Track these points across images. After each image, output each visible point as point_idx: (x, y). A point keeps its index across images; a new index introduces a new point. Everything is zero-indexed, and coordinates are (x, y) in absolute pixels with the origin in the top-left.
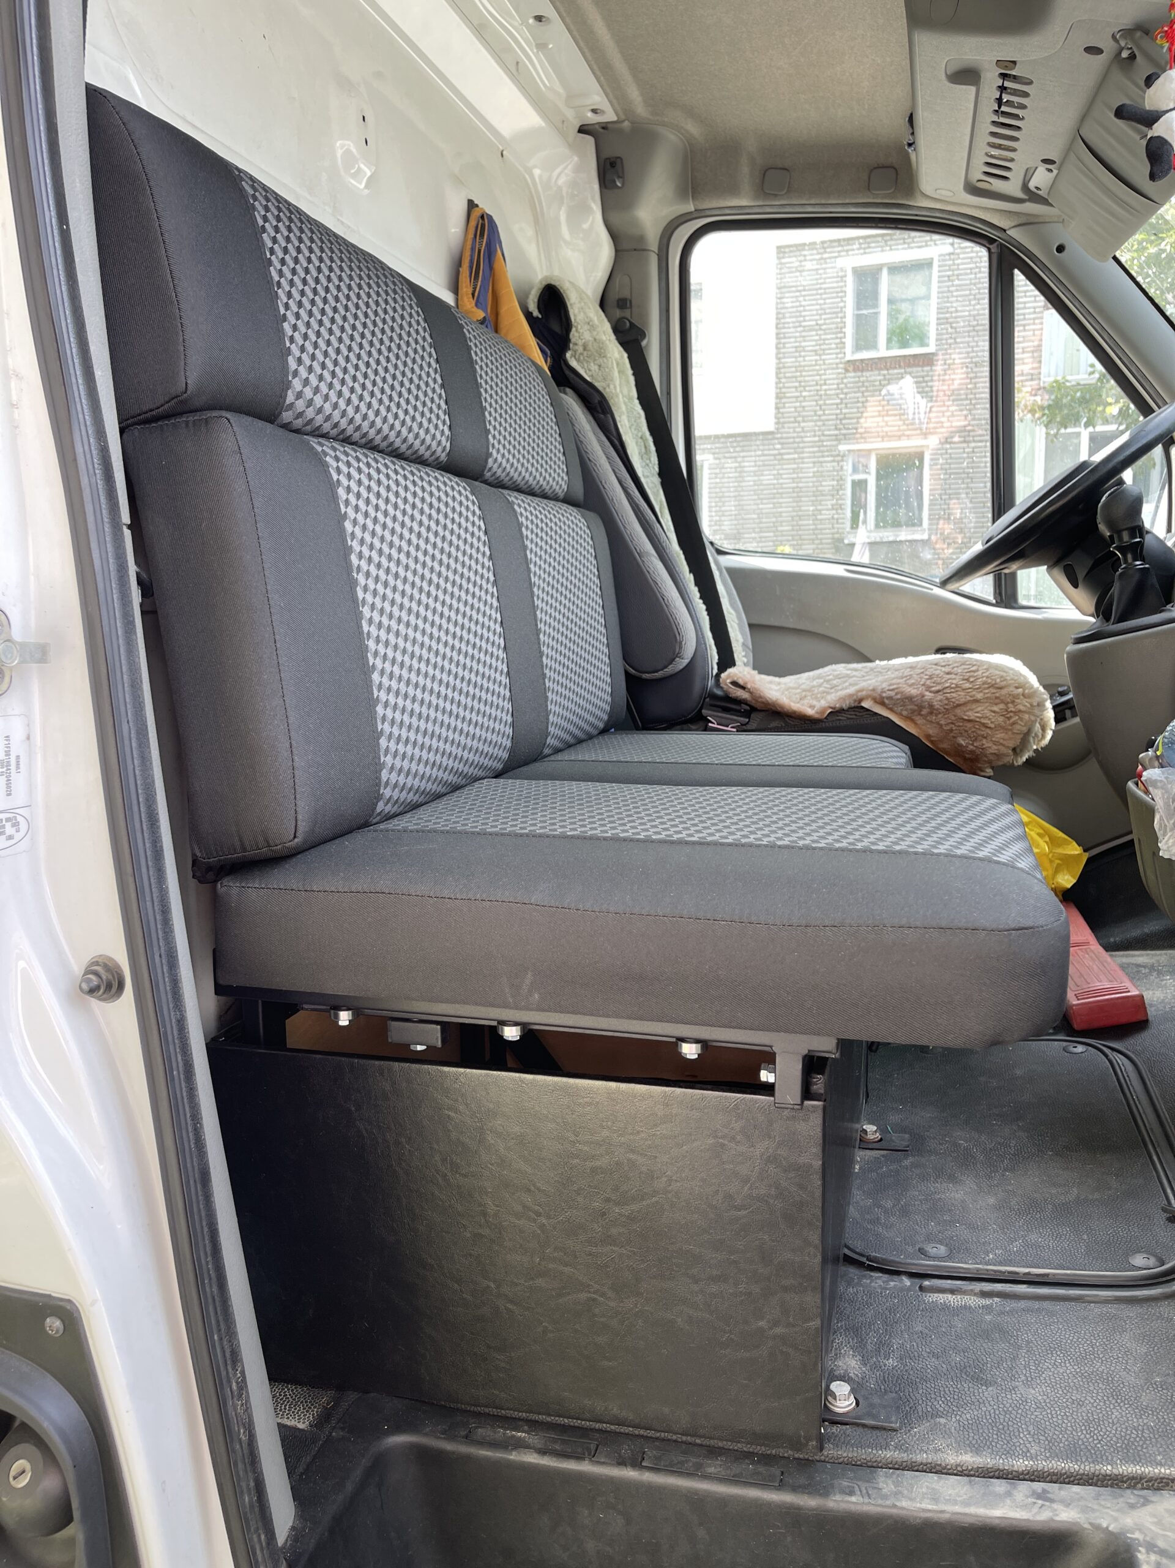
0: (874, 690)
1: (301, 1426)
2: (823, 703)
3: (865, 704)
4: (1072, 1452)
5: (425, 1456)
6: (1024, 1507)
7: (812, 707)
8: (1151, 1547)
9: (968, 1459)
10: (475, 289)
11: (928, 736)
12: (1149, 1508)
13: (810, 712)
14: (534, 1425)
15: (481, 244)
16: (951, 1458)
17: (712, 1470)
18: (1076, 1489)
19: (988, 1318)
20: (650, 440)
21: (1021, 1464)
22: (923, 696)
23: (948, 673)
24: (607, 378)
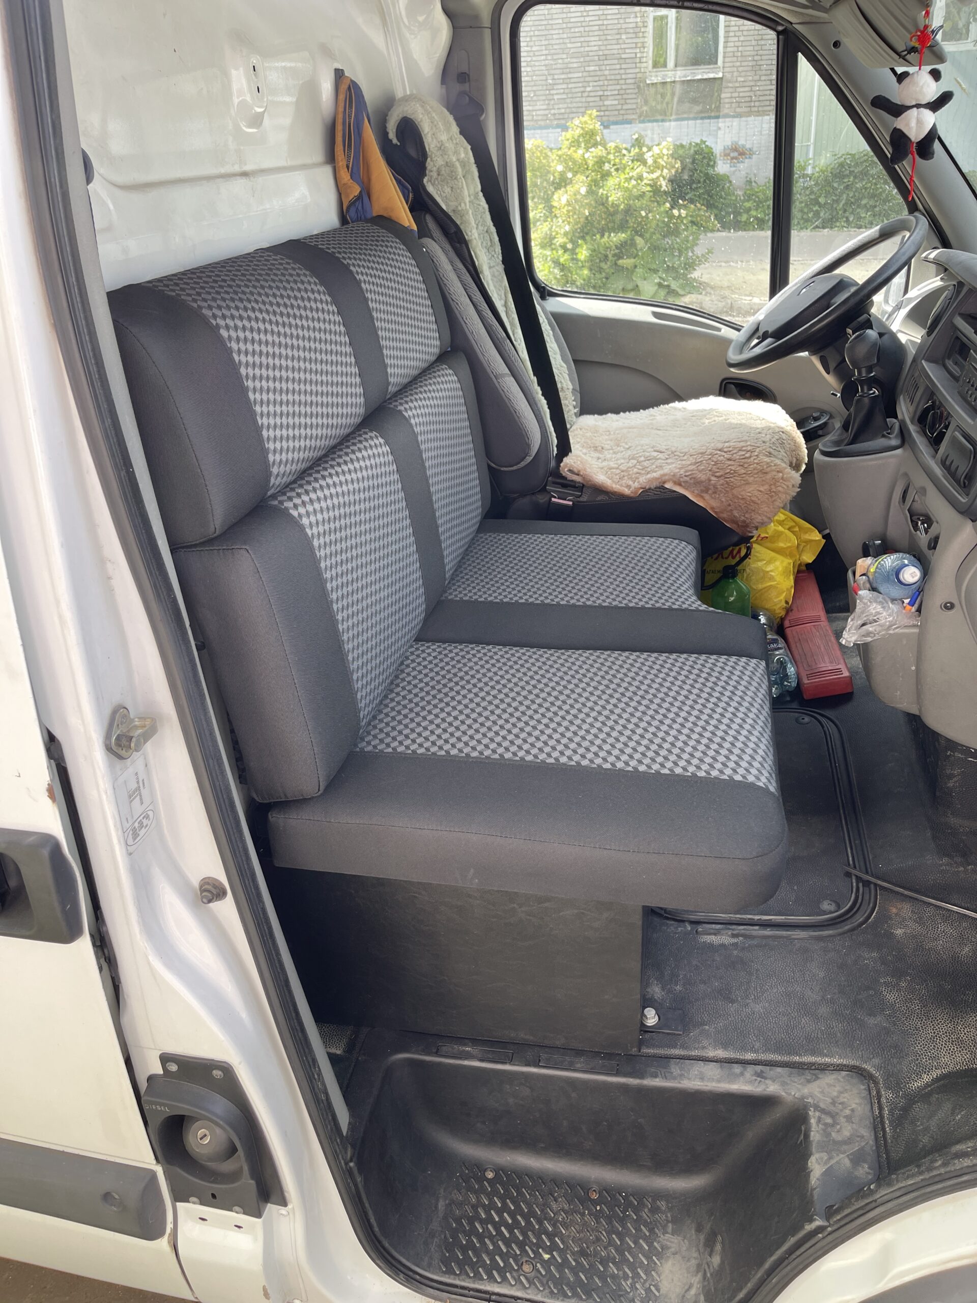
0: (674, 476)
1: (338, 1052)
2: (636, 485)
3: (667, 486)
4: (778, 1049)
5: (412, 1063)
6: (750, 1082)
7: (629, 487)
8: (817, 1107)
9: (721, 1053)
10: (348, 161)
11: (712, 508)
12: (818, 1082)
13: (627, 492)
14: (475, 1041)
15: (350, 117)
16: (711, 1053)
17: (579, 1066)
18: (779, 1070)
19: (735, 952)
20: (493, 230)
21: (750, 1056)
22: (710, 480)
23: (729, 460)
24: (459, 198)
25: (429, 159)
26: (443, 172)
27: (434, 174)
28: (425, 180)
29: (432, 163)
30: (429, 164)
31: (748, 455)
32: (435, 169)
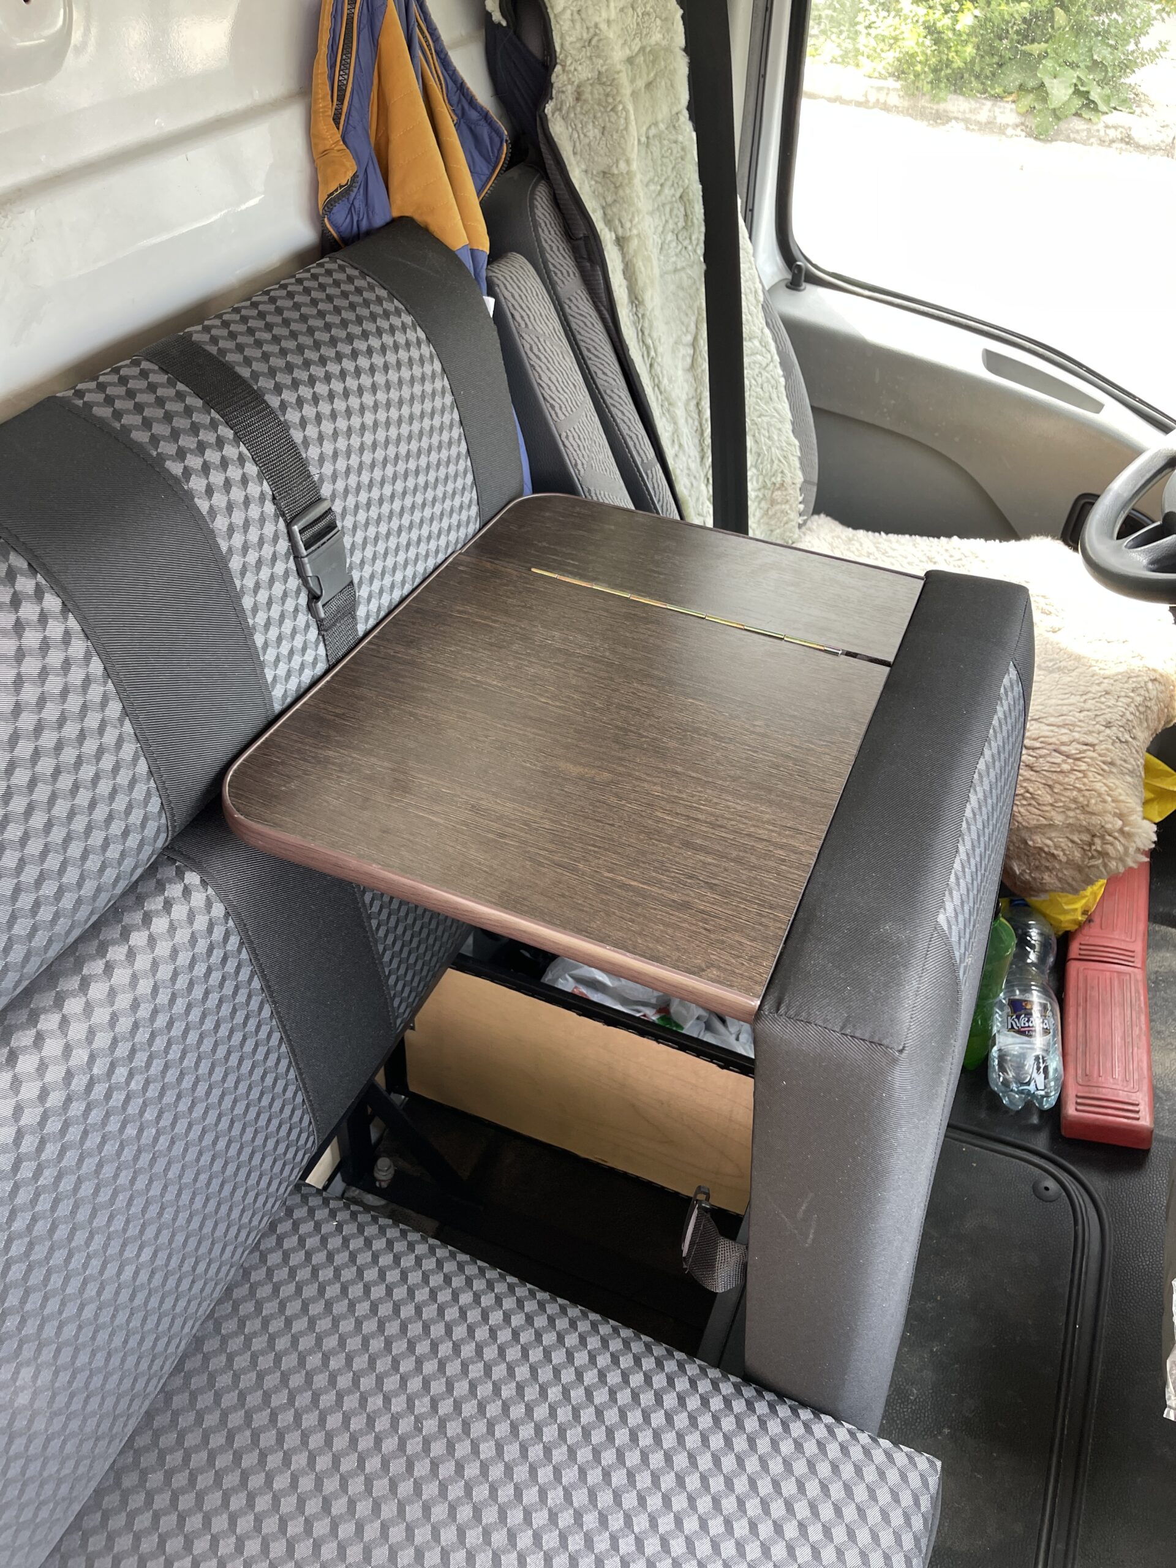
10: (339, 103)
24: (616, 150)
25: (558, 68)
26: (587, 95)
27: (569, 99)
28: (549, 108)
29: (564, 78)
30: (558, 78)
31: (1066, 767)
32: (570, 89)
